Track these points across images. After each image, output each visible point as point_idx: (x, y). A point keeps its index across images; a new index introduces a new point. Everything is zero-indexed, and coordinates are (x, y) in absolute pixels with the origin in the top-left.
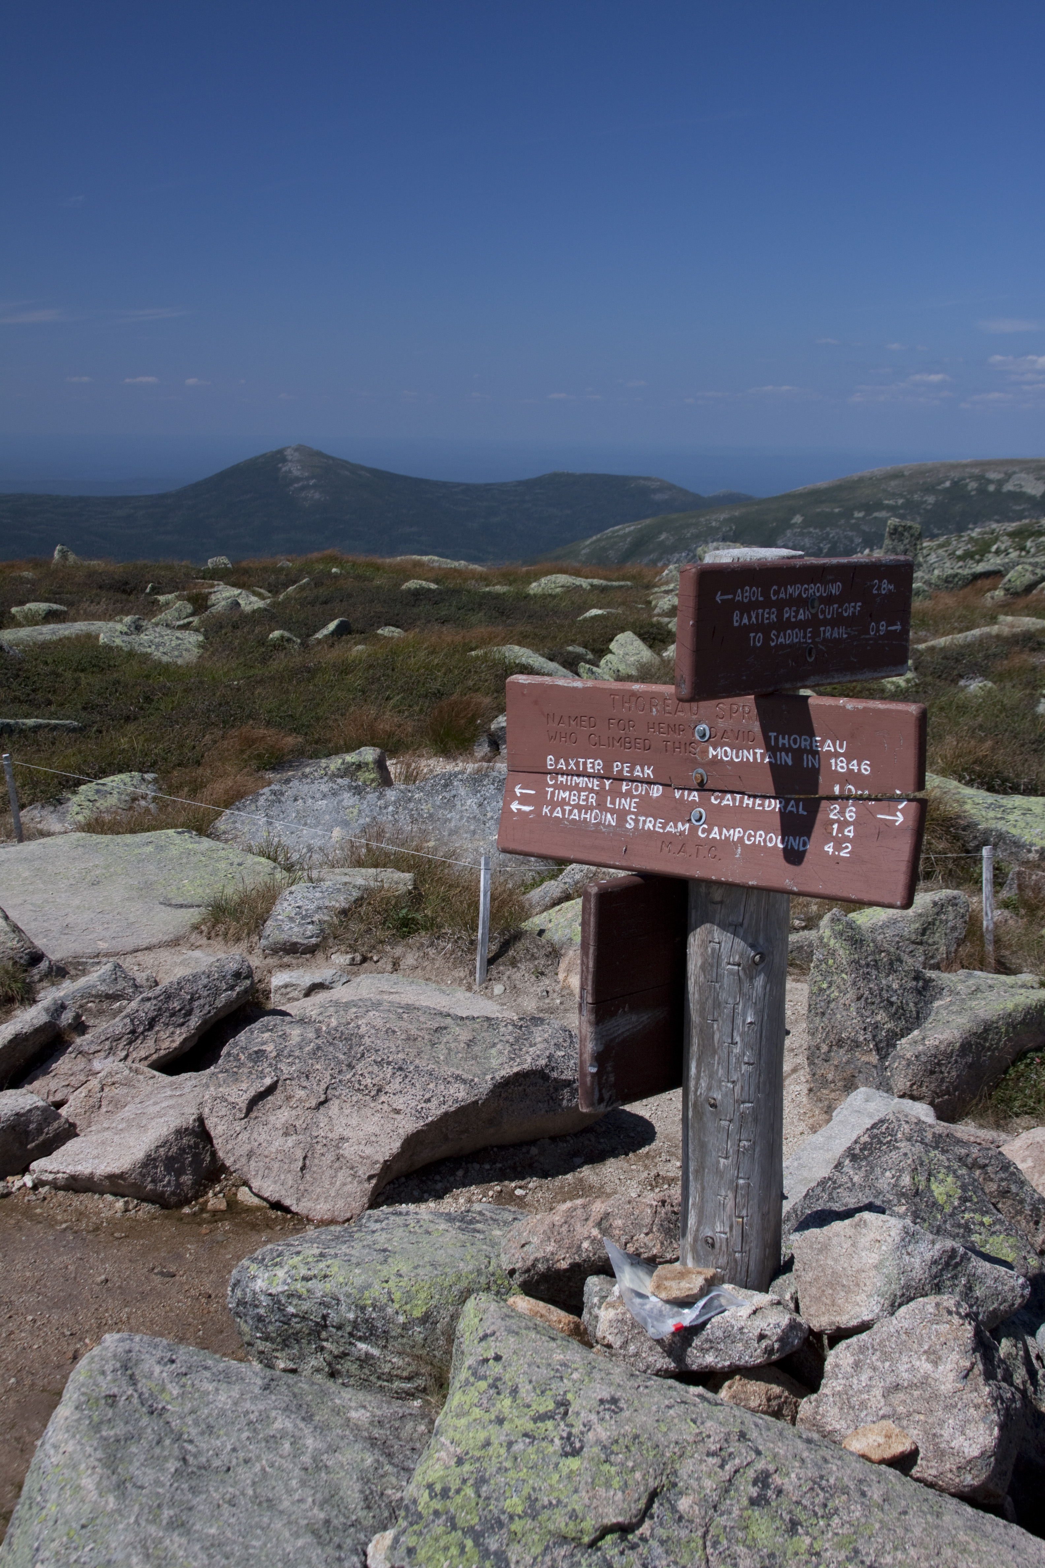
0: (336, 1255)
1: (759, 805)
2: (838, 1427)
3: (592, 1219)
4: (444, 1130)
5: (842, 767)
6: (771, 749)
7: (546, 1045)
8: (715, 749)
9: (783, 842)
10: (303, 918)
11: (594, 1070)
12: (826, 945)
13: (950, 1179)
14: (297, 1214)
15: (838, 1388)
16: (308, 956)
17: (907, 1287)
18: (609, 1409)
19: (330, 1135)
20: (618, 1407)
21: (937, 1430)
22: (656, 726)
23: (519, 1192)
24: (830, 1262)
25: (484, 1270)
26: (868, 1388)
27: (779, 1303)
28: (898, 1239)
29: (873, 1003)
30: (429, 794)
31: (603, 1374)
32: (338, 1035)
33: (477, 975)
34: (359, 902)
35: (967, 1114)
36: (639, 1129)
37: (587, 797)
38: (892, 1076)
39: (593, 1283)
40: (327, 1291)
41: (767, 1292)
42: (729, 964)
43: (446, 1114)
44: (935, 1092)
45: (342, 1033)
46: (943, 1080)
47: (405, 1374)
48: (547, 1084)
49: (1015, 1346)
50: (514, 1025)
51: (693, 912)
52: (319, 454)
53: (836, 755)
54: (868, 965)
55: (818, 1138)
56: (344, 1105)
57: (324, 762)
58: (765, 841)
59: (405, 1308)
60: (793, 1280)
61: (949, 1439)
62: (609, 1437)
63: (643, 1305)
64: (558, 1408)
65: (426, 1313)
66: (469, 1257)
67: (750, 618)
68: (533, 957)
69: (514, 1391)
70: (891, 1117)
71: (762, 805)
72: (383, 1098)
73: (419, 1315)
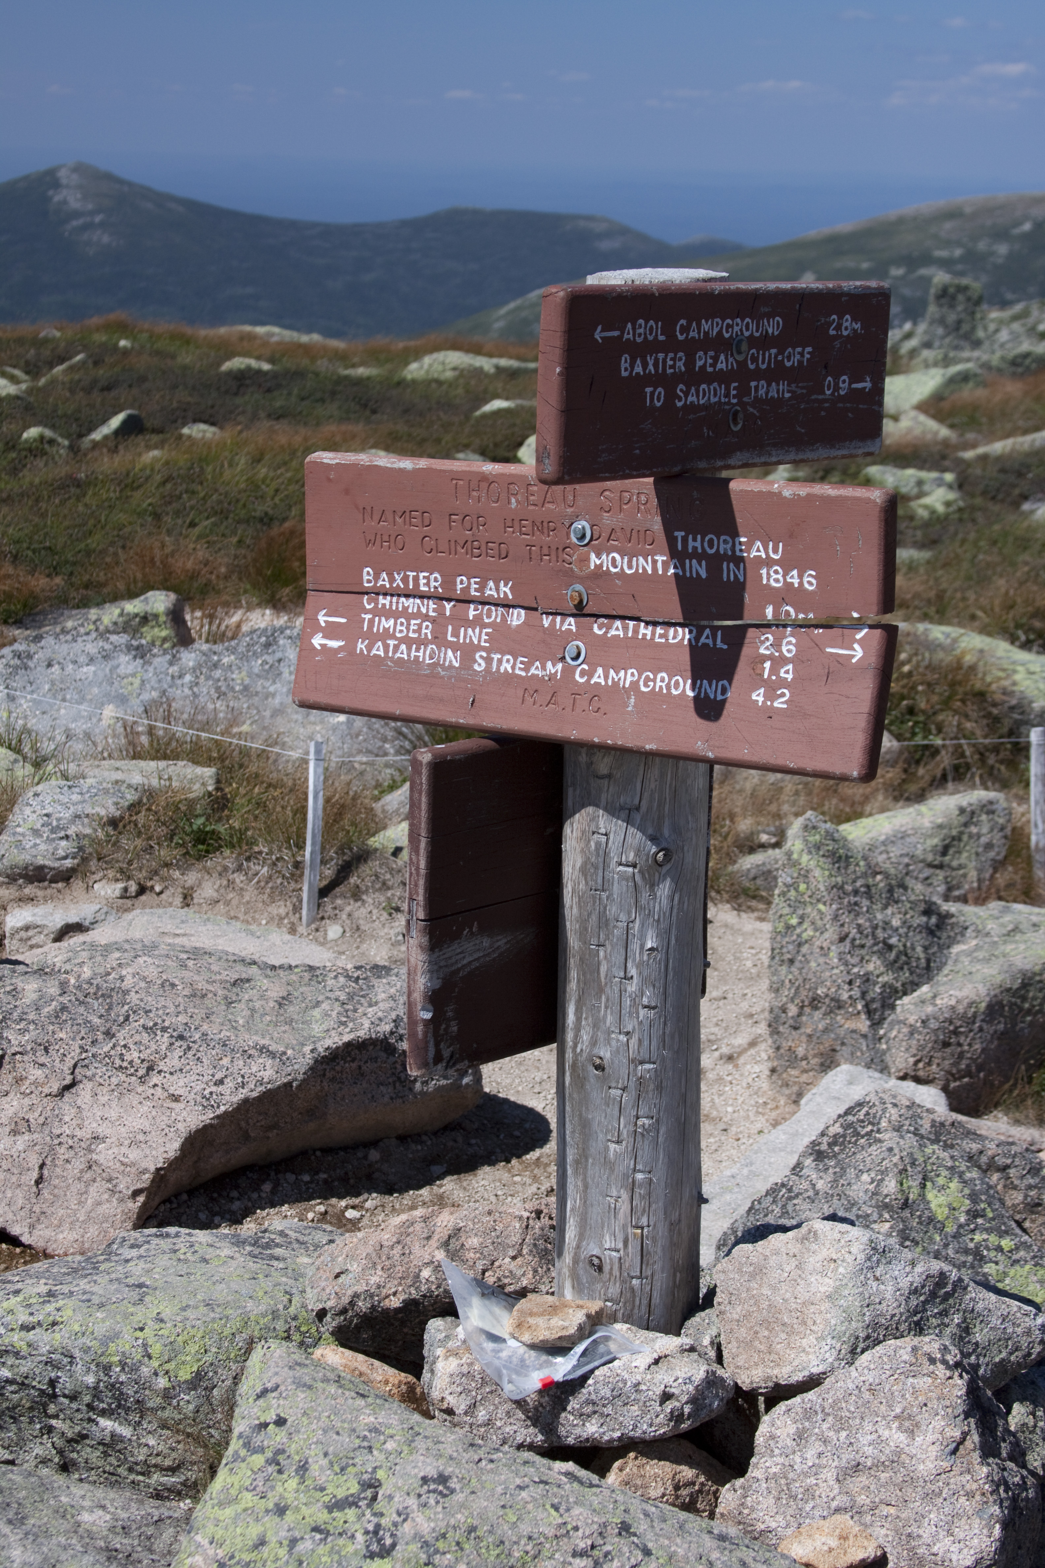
0: (71, 1293)
1: (661, 636)
2: (773, 1525)
3: (436, 1237)
4: (243, 1124)
5: (777, 581)
6: (677, 555)
7: (392, 1004)
8: (598, 556)
9: (693, 688)
10: (53, 831)
11: (428, 1015)
12: (795, 864)
13: (954, 1185)
14: (30, 1247)
15: (774, 1470)
16: (60, 885)
17: (875, 1325)
18: (434, 1491)
19: (79, 1133)
20: (448, 1488)
21: (914, 1529)
22: (516, 524)
23: (351, 1214)
24: (766, 1291)
25: (282, 1312)
26: (816, 1471)
27: (692, 1349)
28: (861, 1257)
29: (862, 946)
30: (244, 657)
31: (430, 1443)
32: (92, 991)
33: (304, 912)
34: (134, 807)
35: (996, 1106)
36: (527, 1126)
37: (420, 626)
38: (889, 1049)
39: (436, 1327)
40: (56, 1344)
41: (678, 1334)
42: (620, 864)
43: (246, 1101)
44: (949, 1073)
45: (98, 987)
46: (961, 1055)
47: (168, 1463)
48: (392, 1059)
49: (1033, 1414)
50: (348, 977)
51: (570, 791)
52: (109, 177)
53: (769, 563)
54: (856, 892)
55: (779, 1135)
56: (99, 1090)
57: (93, 613)
58: (668, 687)
59: (167, 1367)
60: (714, 1318)
61: (929, 1541)
62: (434, 1530)
63: (496, 1351)
64: (364, 1491)
65: (198, 1373)
66: (261, 1294)
67: (645, 365)
68: (385, 886)
69: (303, 1468)
70: (873, 1098)
71: (664, 636)
72: (155, 1079)
73: (188, 1377)
